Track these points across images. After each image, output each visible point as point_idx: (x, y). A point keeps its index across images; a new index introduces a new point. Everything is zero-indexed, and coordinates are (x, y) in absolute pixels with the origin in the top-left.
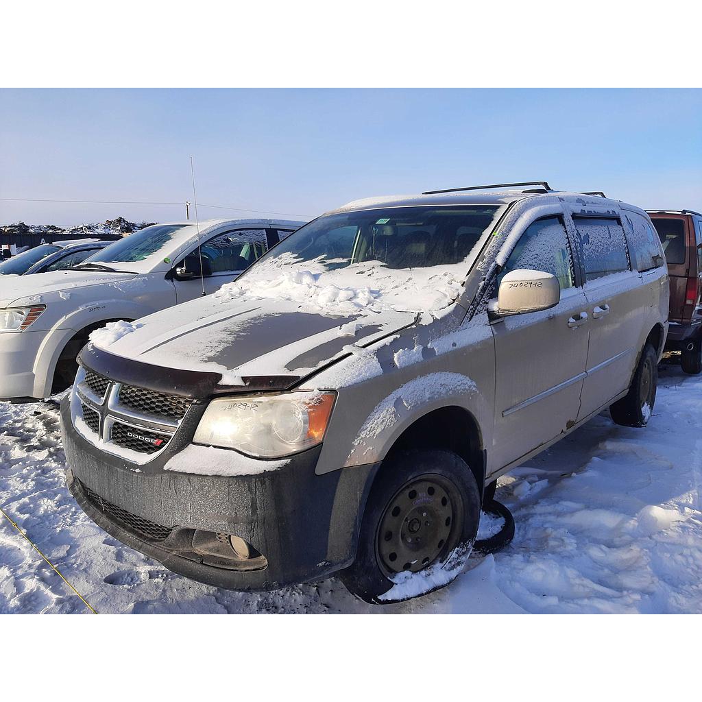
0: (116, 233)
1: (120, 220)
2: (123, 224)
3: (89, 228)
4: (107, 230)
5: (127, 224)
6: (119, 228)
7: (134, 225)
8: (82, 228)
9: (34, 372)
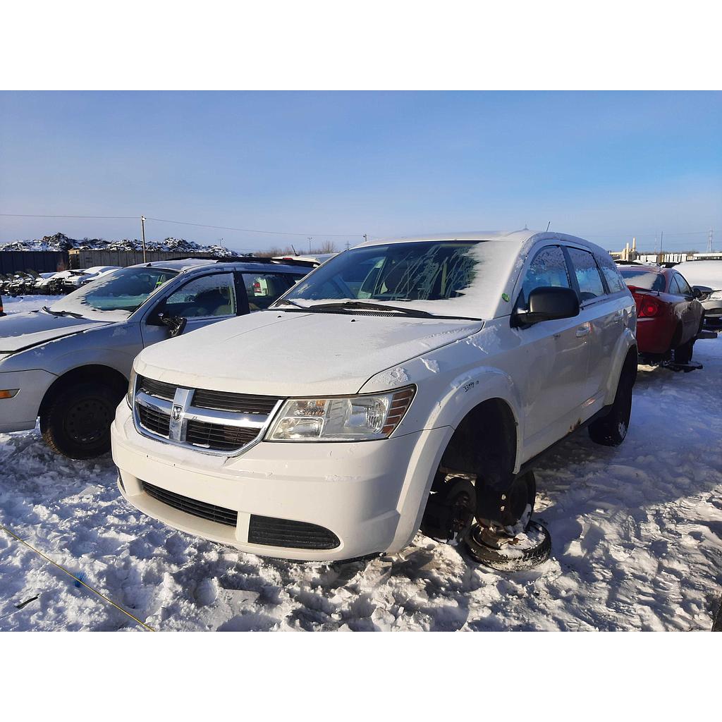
0: (54, 250)
1: (59, 236)
2: (62, 240)
3: (25, 245)
4: (45, 247)
5: (67, 240)
6: (58, 244)
7: (74, 241)
8: (16, 245)
9: (399, 508)
